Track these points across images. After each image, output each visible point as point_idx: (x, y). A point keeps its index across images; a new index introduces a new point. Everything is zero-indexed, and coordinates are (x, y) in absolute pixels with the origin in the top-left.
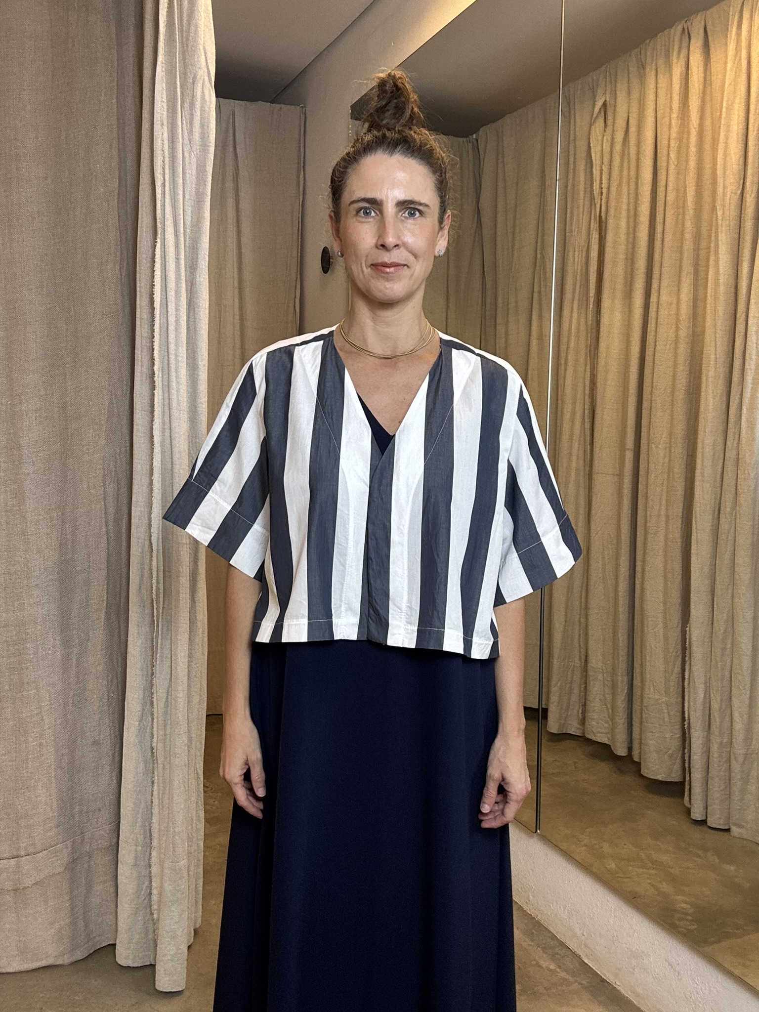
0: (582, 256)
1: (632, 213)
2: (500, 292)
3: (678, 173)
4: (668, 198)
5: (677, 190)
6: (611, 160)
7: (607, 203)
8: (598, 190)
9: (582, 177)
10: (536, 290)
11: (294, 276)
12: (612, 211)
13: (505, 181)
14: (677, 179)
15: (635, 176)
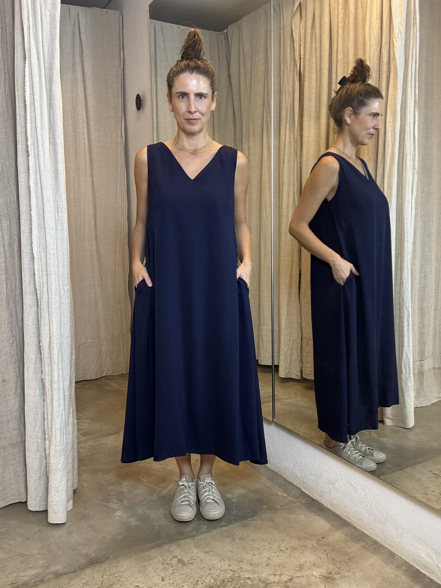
0: (290, 97)
1: (319, 69)
2: (244, 124)
3: (343, 42)
4: (338, 57)
5: (344, 53)
6: (305, 38)
7: (304, 64)
8: (298, 56)
9: (288, 49)
10: (265, 120)
11: (120, 114)
12: (307, 69)
13: (244, 56)
14: (343, 45)
15: (319, 47)
